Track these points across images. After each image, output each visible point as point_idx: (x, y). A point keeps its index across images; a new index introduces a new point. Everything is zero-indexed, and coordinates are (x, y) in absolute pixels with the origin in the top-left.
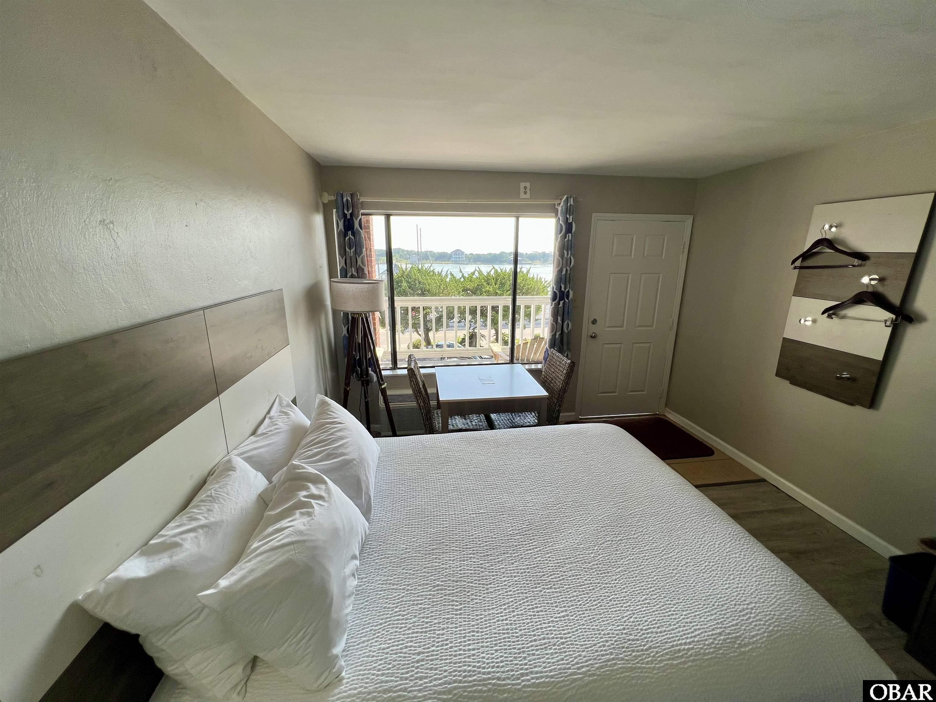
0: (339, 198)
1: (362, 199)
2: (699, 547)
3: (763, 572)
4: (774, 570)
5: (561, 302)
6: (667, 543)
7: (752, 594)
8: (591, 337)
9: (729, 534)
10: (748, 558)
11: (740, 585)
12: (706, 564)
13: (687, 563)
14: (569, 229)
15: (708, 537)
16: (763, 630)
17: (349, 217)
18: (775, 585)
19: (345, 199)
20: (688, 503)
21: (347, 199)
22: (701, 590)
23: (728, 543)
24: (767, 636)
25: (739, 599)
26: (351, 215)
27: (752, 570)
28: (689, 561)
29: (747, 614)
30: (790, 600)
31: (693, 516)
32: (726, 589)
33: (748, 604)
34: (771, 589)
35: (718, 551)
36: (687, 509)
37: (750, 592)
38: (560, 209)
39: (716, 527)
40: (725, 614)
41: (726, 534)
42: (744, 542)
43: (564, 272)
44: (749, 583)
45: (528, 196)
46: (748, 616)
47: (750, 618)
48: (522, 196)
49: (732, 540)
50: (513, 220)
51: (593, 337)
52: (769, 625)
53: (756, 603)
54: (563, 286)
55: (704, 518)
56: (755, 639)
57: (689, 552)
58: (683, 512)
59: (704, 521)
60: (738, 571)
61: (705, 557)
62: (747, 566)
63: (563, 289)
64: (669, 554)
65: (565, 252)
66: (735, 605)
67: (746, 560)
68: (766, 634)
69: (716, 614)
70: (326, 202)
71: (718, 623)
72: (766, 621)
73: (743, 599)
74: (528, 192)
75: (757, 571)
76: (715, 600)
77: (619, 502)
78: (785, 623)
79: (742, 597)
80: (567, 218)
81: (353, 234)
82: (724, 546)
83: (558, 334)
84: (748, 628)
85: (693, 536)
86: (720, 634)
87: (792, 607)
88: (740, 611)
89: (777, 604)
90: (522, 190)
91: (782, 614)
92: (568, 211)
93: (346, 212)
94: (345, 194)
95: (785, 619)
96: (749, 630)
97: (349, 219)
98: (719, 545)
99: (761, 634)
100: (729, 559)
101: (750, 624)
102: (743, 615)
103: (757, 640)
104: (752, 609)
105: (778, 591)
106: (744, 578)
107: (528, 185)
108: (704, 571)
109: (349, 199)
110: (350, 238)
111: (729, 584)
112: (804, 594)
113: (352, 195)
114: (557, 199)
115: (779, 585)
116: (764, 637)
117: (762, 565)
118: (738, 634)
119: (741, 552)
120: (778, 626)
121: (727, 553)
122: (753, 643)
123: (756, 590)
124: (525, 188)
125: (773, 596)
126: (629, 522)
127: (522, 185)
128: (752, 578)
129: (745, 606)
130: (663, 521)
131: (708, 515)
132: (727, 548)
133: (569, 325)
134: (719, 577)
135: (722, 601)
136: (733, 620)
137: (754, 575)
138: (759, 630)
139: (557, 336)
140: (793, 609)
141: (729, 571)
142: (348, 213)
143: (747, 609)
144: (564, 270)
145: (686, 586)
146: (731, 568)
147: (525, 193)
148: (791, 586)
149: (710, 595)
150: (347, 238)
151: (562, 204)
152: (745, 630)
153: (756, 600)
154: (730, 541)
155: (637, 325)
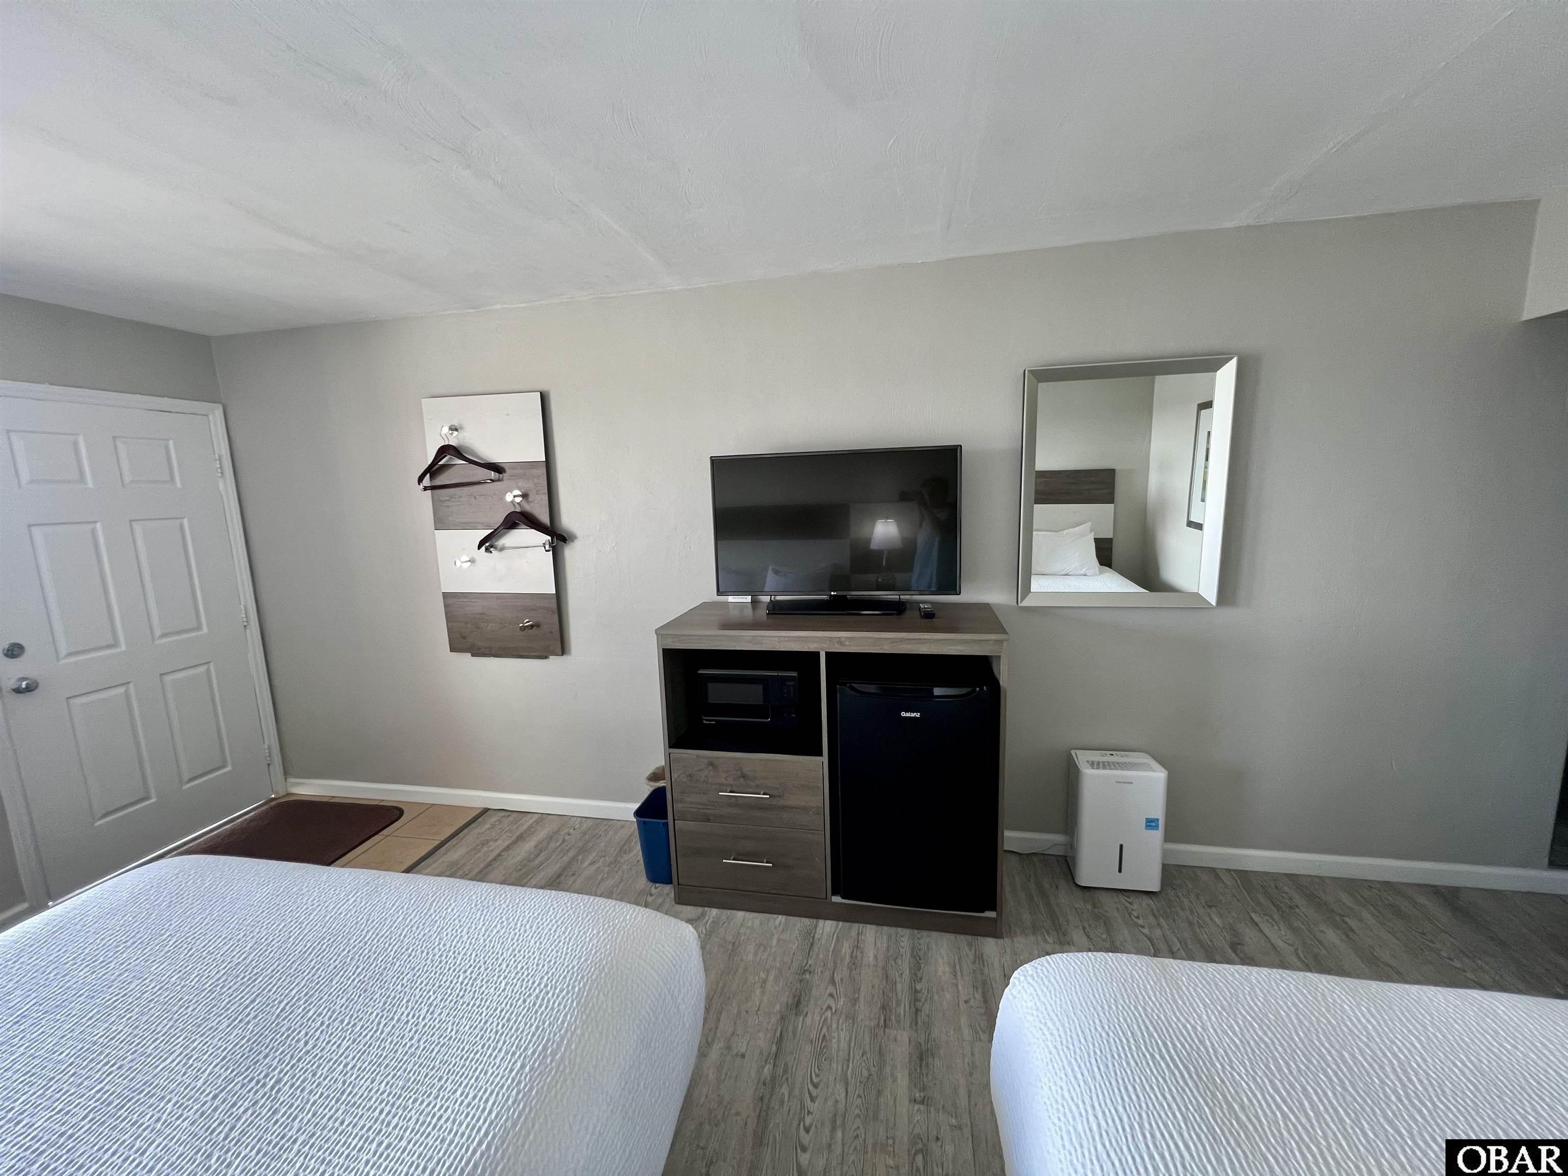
8: (18, 692)
51: (25, 690)
155: (158, 633)
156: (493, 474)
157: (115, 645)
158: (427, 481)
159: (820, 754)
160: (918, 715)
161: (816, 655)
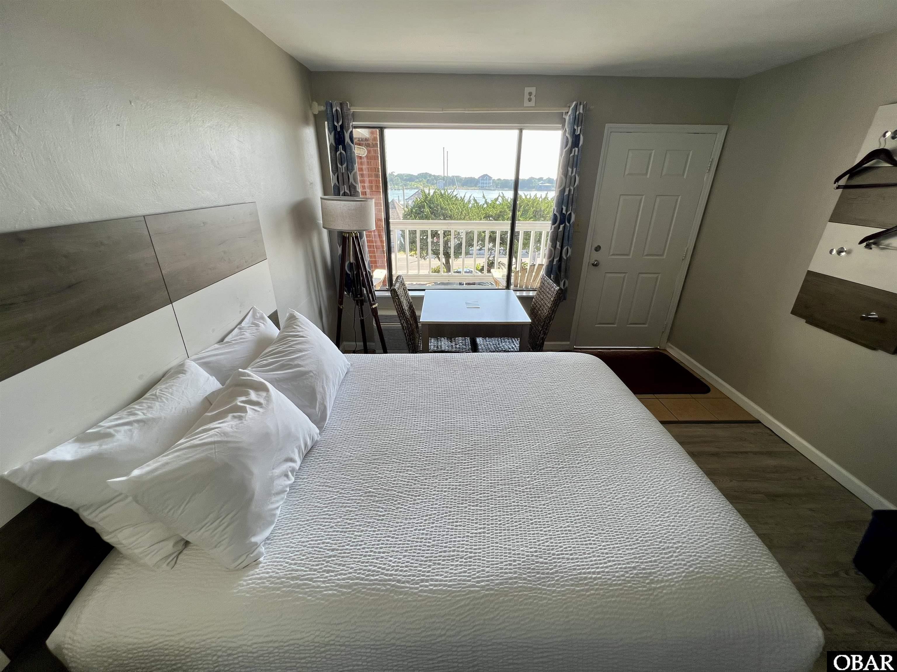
0: (329, 108)
1: (353, 110)
2: (643, 483)
3: (703, 514)
4: (717, 513)
5: (562, 226)
6: (609, 475)
7: (682, 533)
8: (593, 265)
9: (679, 473)
10: (692, 498)
11: (672, 524)
12: (644, 499)
13: (624, 496)
14: (576, 142)
15: (655, 473)
16: (682, 570)
17: (339, 129)
18: (712, 527)
19: (334, 110)
20: (645, 438)
21: (337, 110)
22: (629, 524)
23: (675, 481)
24: (685, 577)
25: (666, 537)
26: (342, 127)
27: (692, 510)
28: (626, 494)
29: (670, 552)
30: (723, 544)
31: (646, 452)
32: (657, 526)
33: (674, 543)
34: (706, 531)
35: (661, 488)
36: (643, 444)
37: (681, 532)
38: (567, 118)
39: (667, 464)
40: (646, 550)
41: (676, 472)
42: (694, 482)
43: (567, 193)
44: (683, 522)
45: (532, 103)
46: (670, 554)
47: (672, 556)
48: (526, 103)
49: (681, 478)
50: (516, 132)
51: (595, 265)
52: (690, 566)
53: (683, 543)
54: (564, 208)
55: (658, 454)
56: (670, 577)
57: (629, 486)
58: (637, 447)
59: (657, 457)
60: (676, 509)
61: (645, 492)
62: (688, 505)
63: (564, 212)
64: (608, 486)
65: (570, 170)
66: (660, 542)
67: (689, 500)
68: (683, 574)
69: (636, 548)
70: (316, 113)
71: (635, 558)
72: (688, 562)
73: (671, 537)
74: (533, 97)
75: (697, 512)
76: (640, 535)
77: (572, 430)
78: (710, 566)
79: (671, 535)
80: (574, 130)
81: (344, 148)
82: (670, 483)
83: (555, 260)
84: (666, 566)
85: (640, 470)
86: (634, 568)
87: (723, 551)
88: (664, 549)
89: (706, 546)
90: (527, 96)
91: (709, 557)
92: (577, 120)
93: (336, 124)
94: (334, 104)
95: (711, 562)
96: (667, 568)
97: (339, 132)
98: (665, 482)
99: (679, 573)
100: (671, 497)
101: (670, 562)
102: (666, 554)
103: (671, 579)
104: (677, 548)
105: (712, 534)
106: (680, 517)
107: (533, 90)
108: (639, 506)
109: (339, 109)
110: (341, 153)
111: (661, 521)
112: (743, 539)
113: (341, 105)
114: (565, 106)
115: (716, 528)
116: (680, 577)
117: (705, 506)
118: (653, 571)
119: (686, 491)
120: (701, 568)
121: (670, 490)
122: (667, 581)
123: (689, 530)
124: (530, 94)
125: (705, 538)
126: (577, 451)
127: (527, 90)
128: (689, 518)
129: (671, 545)
130: (613, 453)
131: (663, 452)
132: (672, 486)
133: (568, 252)
134: (653, 513)
135: (648, 537)
136: (653, 556)
137: (692, 516)
138: (677, 569)
139: (555, 263)
140: (723, 553)
141: (666, 508)
142: (338, 125)
143: (672, 547)
144: (567, 190)
145: (615, 518)
146: (669, 506)
147: (530, 100)
148: (730, 530)
149: (637, 530)
150: (338, 153)
151: (569, 113)
152: (662, 567)
153: (685, 540)
154: (678, 480)
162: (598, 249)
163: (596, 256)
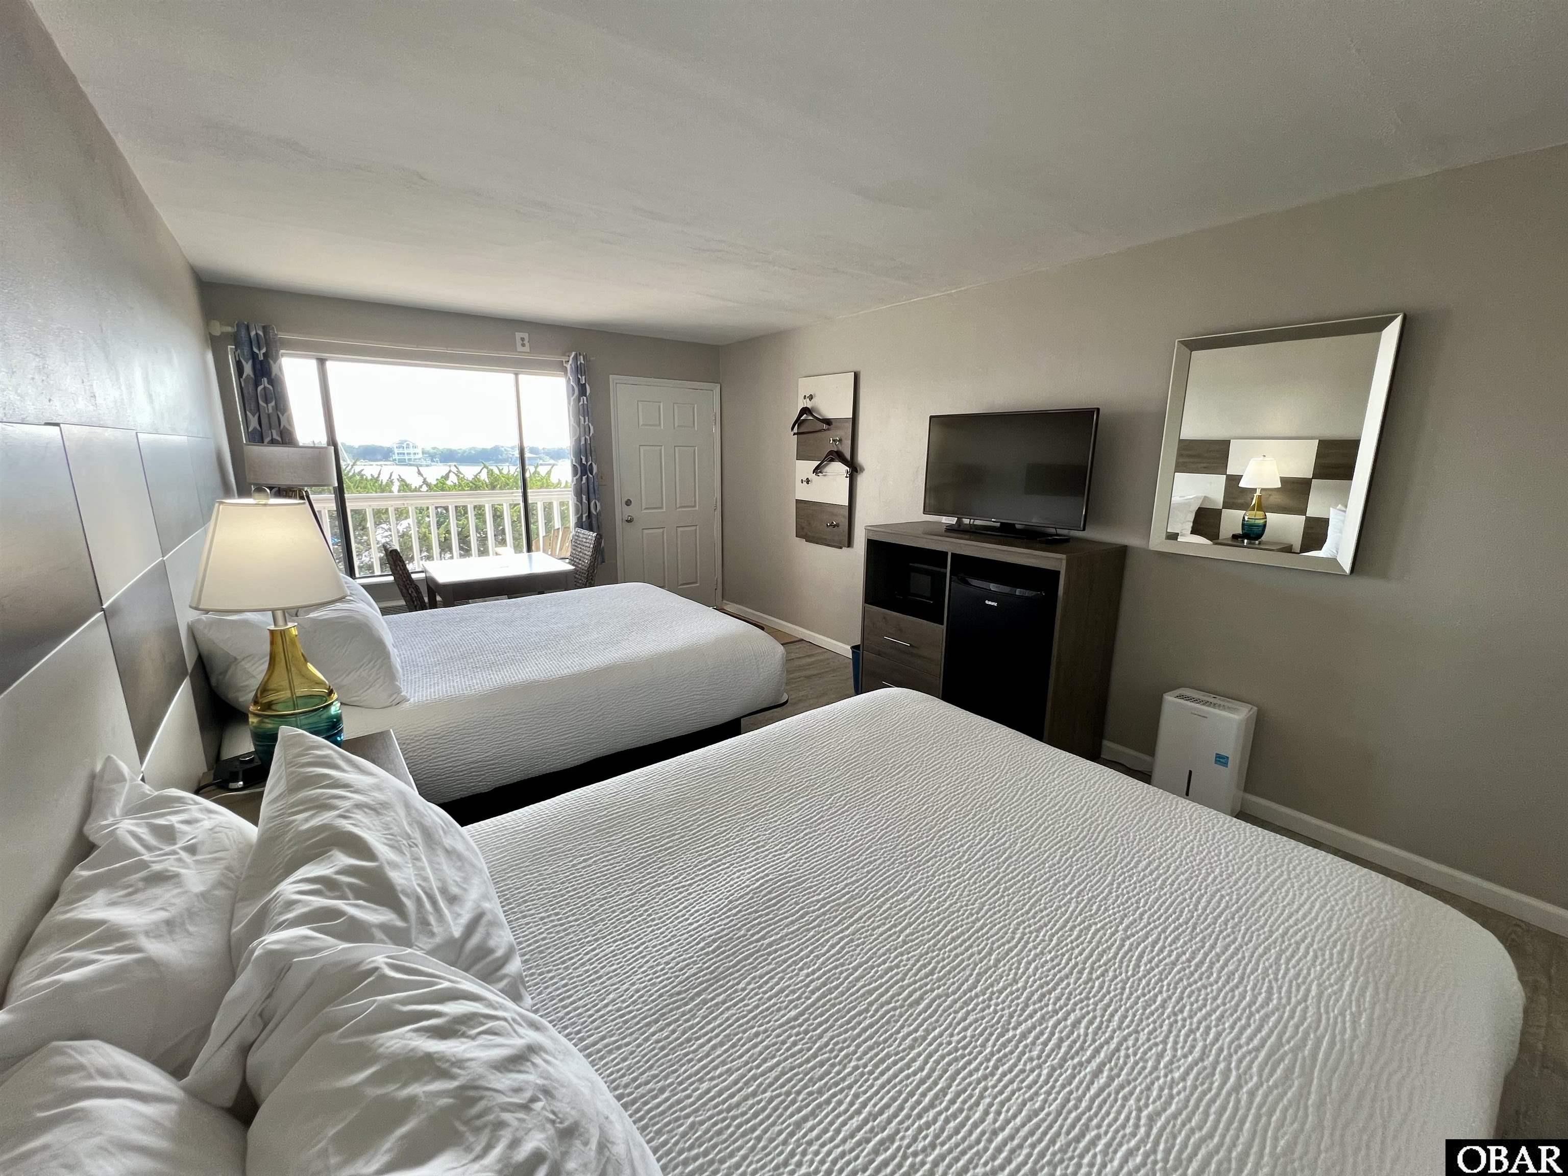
0: (243, 333)
1: (282, 335)
5: (584, 478)
8: (627, 521)
14: (582, 391)
17: (261, 358)
19: (253, 333)
21: (257, 334)
26: (265, 355)
38: (569, 367)
43: (583, 442)
45: (527, 349)
48: (520, 348)
51: (630, 521)
54: (584, 459)
63: (584, 462)
65: (582, 418)
74: (526, 342)
80: (579, 379)
81: (271, 382)
83: (584, 516)
90: (519, 342)
92: (579, 370)
93: (256, 350)
94: (252, 326)
107: (526, 336)
109: (261, 333)
110: (265, 388)
113: (265, 329)
114: (564, 354)
124: (523, 339)
127: (518, 335)
133: (597, 507)
139: (584, 519)
142: (261, 354)
144: (583, 439)
147: (523, 345)
150: (260, 388)
151: (570, 362)
155: (678, 505)
156: (825, 426)
157: (661, 508)
158: (795, 430)
159: (942, 624)
160: (995, 604)
161: (946, 553)
162: (628, 503)
163: (628, 511)
